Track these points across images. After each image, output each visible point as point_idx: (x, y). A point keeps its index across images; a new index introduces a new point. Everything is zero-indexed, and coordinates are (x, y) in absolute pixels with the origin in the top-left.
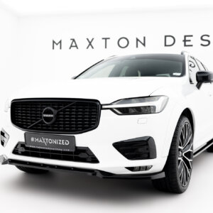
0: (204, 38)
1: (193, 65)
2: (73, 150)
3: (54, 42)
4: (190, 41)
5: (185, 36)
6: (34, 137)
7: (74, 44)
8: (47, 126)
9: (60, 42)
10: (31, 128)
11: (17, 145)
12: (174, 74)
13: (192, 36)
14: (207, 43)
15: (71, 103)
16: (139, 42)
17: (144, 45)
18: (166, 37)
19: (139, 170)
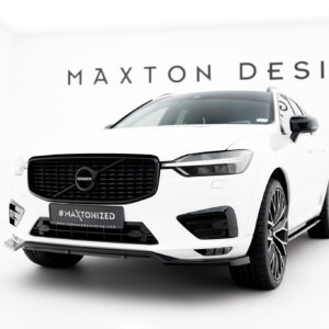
0: (300, 66)
1: (284, 107)
2: (121, 227)
3: (70, 74)
4: (278, 71)
5: (271, 64)
6: (64, 209)
7: (101, 76)
8: (83, 194)
9: (80, 73)
10: (59, 197)
11: (38, 222)
12: (258, 120)
13: (281, 64)
14: (304, 74)
15: (117, 160)
16: (201, 74)
17: (209, 77)
18: (242, 65)
19: (214, 254)
